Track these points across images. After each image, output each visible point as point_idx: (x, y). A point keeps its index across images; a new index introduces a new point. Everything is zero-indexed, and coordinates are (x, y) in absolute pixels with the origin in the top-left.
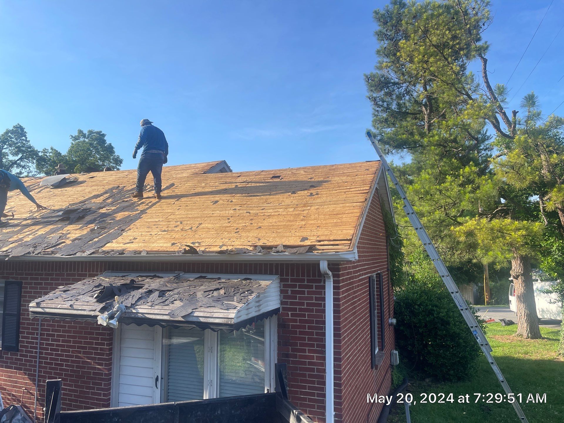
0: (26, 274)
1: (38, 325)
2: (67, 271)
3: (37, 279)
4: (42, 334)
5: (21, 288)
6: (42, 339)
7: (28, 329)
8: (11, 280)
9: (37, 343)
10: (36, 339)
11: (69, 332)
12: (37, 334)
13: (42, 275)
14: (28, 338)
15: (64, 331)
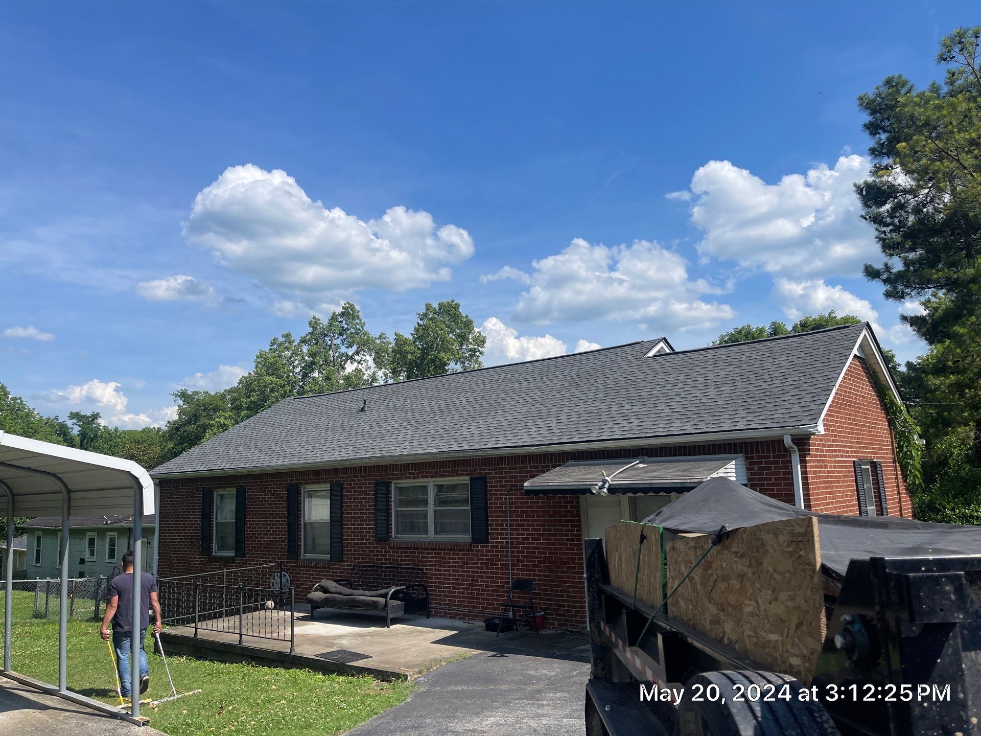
0: (490, 469)
1: (506, 516)
2: (530, 463)
3: (501, 473)
4: (511, 525)
5: (486, 482)
6: (511, 530)
7: (497, 521)
8: (475, 476)
9: (507, 534)
10: (507, 530)
11: (539, 521)
12: (507, 525)
13: (505, 468)
14: (497, 529)
15: (532, 521)
